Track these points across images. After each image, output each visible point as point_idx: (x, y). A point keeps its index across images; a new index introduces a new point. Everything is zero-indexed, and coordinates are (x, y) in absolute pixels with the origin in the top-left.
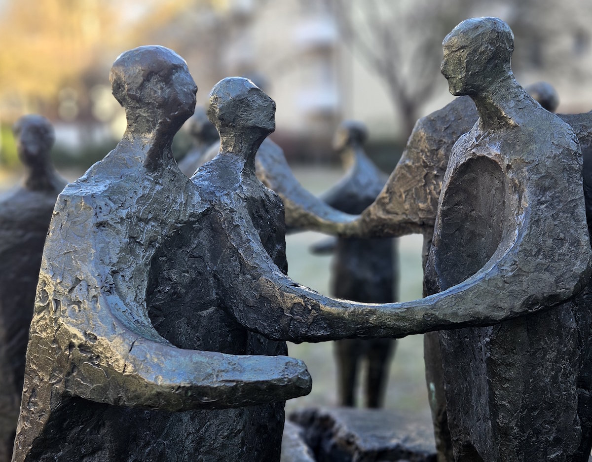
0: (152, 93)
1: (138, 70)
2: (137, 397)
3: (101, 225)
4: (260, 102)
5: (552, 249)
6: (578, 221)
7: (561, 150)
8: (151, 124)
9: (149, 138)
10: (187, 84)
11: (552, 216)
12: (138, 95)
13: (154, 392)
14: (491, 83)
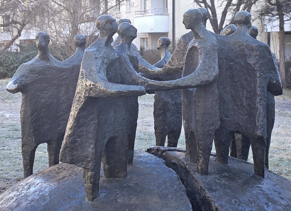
0: (107, 27)
1: (104, 21)
2: (107, 95)
3: (96, 58)
4: (133, 29)
5: (208, 69)
6: (215, 63)
7: (212, 44)
8: (106, 34)
9: (106, 38)
10: (116, 25)
11: (209, 61)
12: (104, 27)
13: (111, 93)
14: (196, 26)
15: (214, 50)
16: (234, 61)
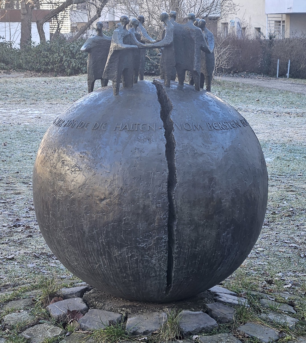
15: (172, 31)
16: (185, 36)
